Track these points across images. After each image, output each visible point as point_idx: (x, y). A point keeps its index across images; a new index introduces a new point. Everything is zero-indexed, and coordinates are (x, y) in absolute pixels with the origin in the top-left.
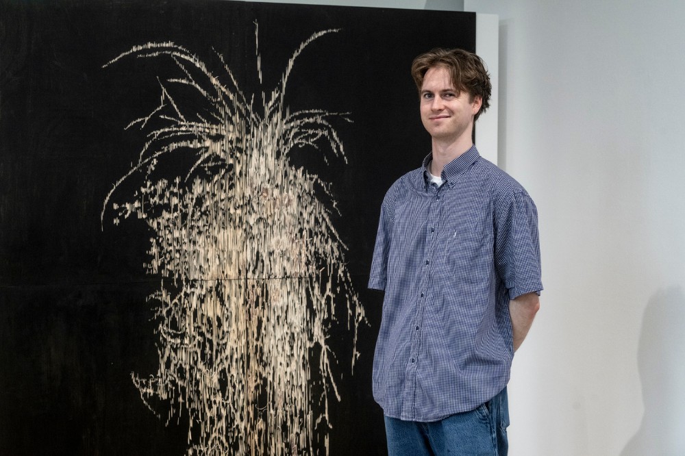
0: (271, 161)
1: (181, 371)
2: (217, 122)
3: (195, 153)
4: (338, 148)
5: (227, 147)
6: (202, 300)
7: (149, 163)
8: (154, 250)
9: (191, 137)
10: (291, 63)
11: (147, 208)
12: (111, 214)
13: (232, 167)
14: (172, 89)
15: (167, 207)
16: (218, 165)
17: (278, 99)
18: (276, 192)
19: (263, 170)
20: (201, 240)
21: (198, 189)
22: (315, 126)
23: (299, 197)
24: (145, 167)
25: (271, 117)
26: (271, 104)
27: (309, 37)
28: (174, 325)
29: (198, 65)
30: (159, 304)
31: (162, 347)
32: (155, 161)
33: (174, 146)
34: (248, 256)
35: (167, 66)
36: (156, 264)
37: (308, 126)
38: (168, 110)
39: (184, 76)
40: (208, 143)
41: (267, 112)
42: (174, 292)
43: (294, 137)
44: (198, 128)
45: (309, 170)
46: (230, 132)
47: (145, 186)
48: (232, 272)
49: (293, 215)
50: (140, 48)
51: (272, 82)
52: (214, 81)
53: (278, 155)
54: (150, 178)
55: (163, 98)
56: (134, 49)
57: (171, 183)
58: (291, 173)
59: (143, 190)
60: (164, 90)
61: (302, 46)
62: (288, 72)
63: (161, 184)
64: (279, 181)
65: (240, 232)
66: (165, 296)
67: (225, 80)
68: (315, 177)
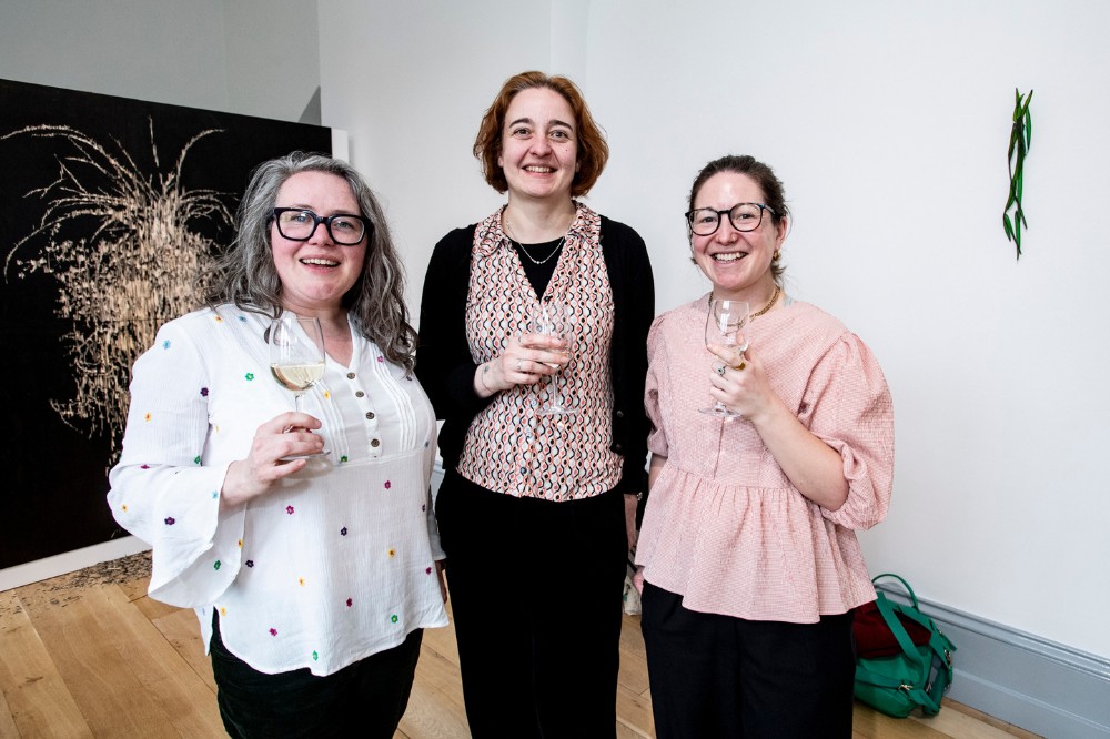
0: (172, 228)
1: (100, 395)
2: (119, 196)
3: (98, 221)
4: (229, 219)
5: (129, 215)
6: (115, 337)
7: (52, 227)
8: (64, 299)
9: (94, 207)
10: (184, 153)
11: (53, 264)
12: (14, 269)
13: (135, 232)
14: (71, 166)
15: (75, 263)
16: (121, 229)
17: (174, 180)
18: (177, 252)
19: (164, 235)
20: (110, 290)
21: (104, 248)
22: (208, 202)
23: (198, 256)
24: (48, 230)
25: (168, 193)
26: (168, 183)
27: (198, 134)
28: (89, 358)
29: (96, 148)
30: (74, 342)
31: (80, 376)
32: (58, 225)
33: (76, 213)
34: (156, 301)
35: (64, 146)
36: (67, 310)
37: (202, 202)
38: (68, 182)
39: (82, 156)
40: (111, 212)
41: (165, 190)
42: (87, 332)
44: (98, 199)
45: (205, 235)
46: (132, 205)
47: (50, 246)
48: (141, 314)
49: (194, 270)
50: (34, 128)
51: (168, 166)
52: (113, 162)
53: (177, 223)
54: (54, 239)
55: (62, 172)
56: (28, 129)
57: (77, 243)
58: (190, 237)
59: (48, 249)
60: (63, 167)
61: (193, 140)
62: (182, 160)
63: (66, 245)
64: (179, 243)
65: (146, 283)
66: (78, 336)
67: (123, 161)
68: (211, 240)
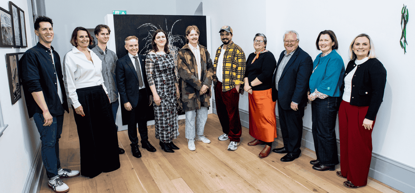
4: (182, 42)
7: (147, 46)
10: (173, 26)
14: (151, 32)
17: (171, 33)
22: (178, 38)
23: (175, 51)
24: (146, 47)
25: (169, 37)
26: (169, 34)
27: (176, 21)
29: (155, 27)
32: (148, 46)
35: (149, 28)
37: (176, 38)
38: (150, 36)
39: (153, 30)
41: (169, 36)
43: (174, 40)
45: (177, 46)
47: (147, 51)
49: (174, 55)
50: (144, 25)
51: (169, 30)
53: (171, 44)
54: (147, 49)
55: (149, 34)
56: (143, 25)
58: (174, 47)
59: (146, 52)
60: (149, 33)
61: (175, 23)
62: (172, 28)
64: (171, 49)
68: (178, 48)
